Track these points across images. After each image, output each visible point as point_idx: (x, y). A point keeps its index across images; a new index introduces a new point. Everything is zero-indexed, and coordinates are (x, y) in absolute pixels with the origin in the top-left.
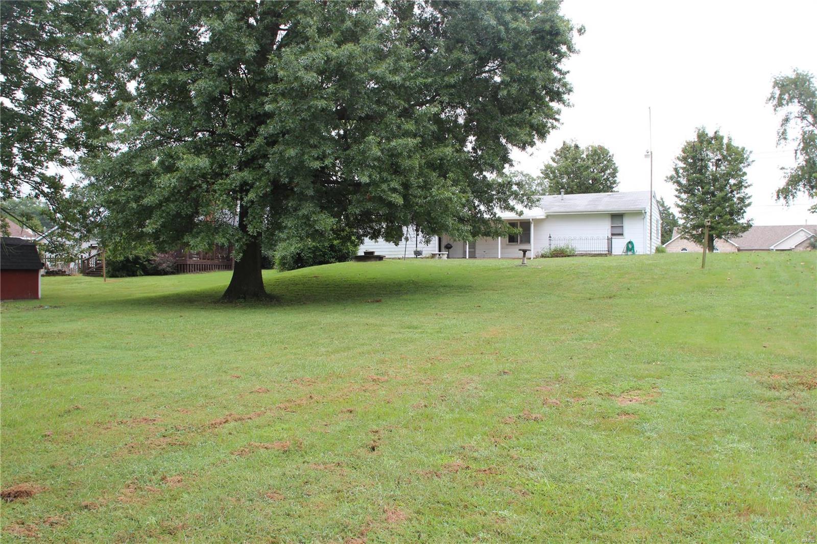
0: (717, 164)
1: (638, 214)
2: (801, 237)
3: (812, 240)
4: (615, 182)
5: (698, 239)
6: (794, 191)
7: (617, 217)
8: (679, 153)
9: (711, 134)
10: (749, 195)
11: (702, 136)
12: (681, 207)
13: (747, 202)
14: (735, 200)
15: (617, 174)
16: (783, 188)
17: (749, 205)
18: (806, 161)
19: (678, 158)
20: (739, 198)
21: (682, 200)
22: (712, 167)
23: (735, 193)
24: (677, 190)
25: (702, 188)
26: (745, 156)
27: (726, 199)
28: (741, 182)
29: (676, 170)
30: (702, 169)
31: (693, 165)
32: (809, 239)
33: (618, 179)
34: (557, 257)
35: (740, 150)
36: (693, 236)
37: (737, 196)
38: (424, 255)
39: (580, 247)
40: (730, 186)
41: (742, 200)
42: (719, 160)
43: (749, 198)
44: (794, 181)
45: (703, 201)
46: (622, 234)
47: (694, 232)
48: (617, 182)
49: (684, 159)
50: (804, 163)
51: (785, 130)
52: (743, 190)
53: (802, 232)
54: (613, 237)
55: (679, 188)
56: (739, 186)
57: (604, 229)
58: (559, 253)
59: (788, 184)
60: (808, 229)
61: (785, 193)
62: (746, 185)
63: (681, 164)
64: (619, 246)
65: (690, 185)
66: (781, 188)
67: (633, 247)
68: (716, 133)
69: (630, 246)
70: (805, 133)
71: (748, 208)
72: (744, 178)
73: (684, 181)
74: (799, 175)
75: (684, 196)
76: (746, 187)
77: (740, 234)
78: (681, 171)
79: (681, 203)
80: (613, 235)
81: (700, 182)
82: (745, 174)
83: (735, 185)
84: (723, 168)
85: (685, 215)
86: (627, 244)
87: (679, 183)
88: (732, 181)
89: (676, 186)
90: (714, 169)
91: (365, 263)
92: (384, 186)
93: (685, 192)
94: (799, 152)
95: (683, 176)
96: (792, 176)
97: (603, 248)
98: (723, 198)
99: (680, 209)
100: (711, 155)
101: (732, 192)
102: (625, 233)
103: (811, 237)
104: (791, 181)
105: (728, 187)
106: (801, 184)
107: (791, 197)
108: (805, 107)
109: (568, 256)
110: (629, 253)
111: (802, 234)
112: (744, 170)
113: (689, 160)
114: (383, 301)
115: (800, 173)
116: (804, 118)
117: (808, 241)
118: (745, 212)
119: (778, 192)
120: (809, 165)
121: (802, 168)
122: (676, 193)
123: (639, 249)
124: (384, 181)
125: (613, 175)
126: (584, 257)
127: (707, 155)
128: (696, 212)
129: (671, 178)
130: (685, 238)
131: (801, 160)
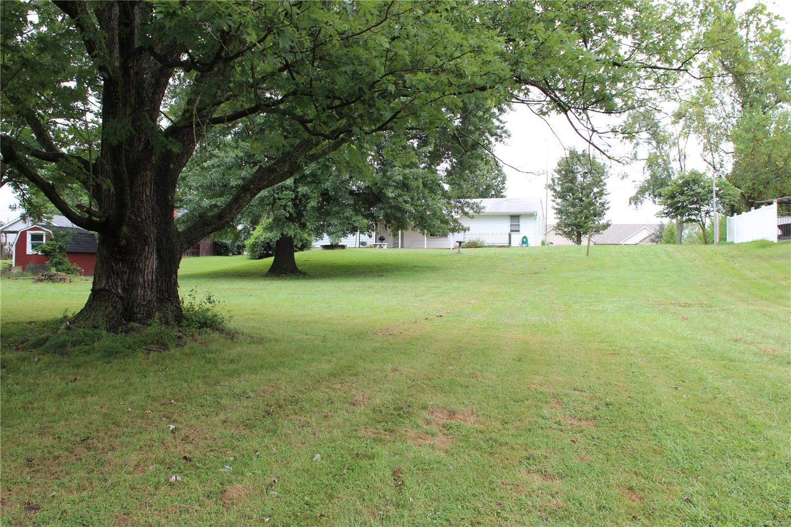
0: (585, 175)
1: (531, 215)
2: (644, 234)
3: (653, 236)
4: (504, 188)
5: (568, 235)
6: (642, 199)
7: (515, 217)
8: (556, 167)
9: (580, 152)
10: (608, 201)
11: (573, 153)
12: (556, 209)
13: (606, 206)
14: (598, 204)
15: (505, 182)
16: (634, 197)
17: (608, 208)
18: (651, 176)
19: (555, 171)
20: (600, 203)
21: (557, 204)
22: (580, 178)
23: (598, 199)
24: (553, 196)
25: (573, 195)
26: (606, 170)
27: (591, 204)
28: (602, 190)
29: (553, 180)
30: (573, 180)
31: (566, 176)
32: (650, 236)
33: (506, 186)
34: (471, 247)
35: (602, 165)
36: (565, 232)
37: (599, 201)
38: (368, 245)
39: (488, 241)
40: (594, 193)
41: (603, 204)
42: (586, 173)
43: (608, 203)
44: (642, 191)
45: (574, 206)
46: (519, 231)
47: (566, 230)
48: (506, 188)
49: (559, 172)
50: (650, 178)
51: (636, 152)
52: (604, 197)
53: (645, 230)
54: (512, 233)
55: (555, 194)
56: (601, 193)
57: (505, 226)
58: (473, 245)
59: (638, 193)
60: (650, 228)
61: (635, 200)
62: (606, 193)
63: (557, 175)
64: (516, 239)
65: (563, 192)
66: (632, 196)
67: (527, 241)
68: (583, 151)
69: (525, 240)
70: (650, 154)
71: (608, 211)
72: (605, 187)
73: (558, 189)
74: (646, 187)
75: (559, 201)
76: (606, 195)
77: (601, 232)
78: (556, 181)
79: (557, 207)
80: (511, 231)
81: (571, 190)
82: (605, 184)
83: (598, 193)
84: (589, 179)
85: (559, 216)
86: (523, 239)
87: (555, 191)
88: (596, 190)
89: (552, 192)
90: (582, 180)
91: (334, 251)
92: (401, 199)
93: (559, 198)
94: (646, 169)
95: (558, 184)
96: (641, 187)
97: (505, 241)
98: (589, 203)
99: (555, 211)
100: (580, 169)
101: (595, 198)
102: (521, 230)
103: (652, 234)
104: (640, 191)
105: (592, 194)
106: (647, 193)
107: (640, 203)
108: (651, 134)
109: (480, 247)
110: (524, 245)
111: (645, 231)
112: (605, 181)
113: (563, 172)
114: (385, 275)
115: (646, 185)
116: (650, 143)
117: (650, 238)
118: (605, 214)
119: (630, 199)
120: (653, 179)
121: (648, 181)
122: (553, 198)
123: (531, 242)
124: (400, 196)
125: (503, 182)
126: (492, 248)
127: (577, 169)
128: (568, 214)
129: (550, 186)
130: (559, 234)
131: (648, 175)
